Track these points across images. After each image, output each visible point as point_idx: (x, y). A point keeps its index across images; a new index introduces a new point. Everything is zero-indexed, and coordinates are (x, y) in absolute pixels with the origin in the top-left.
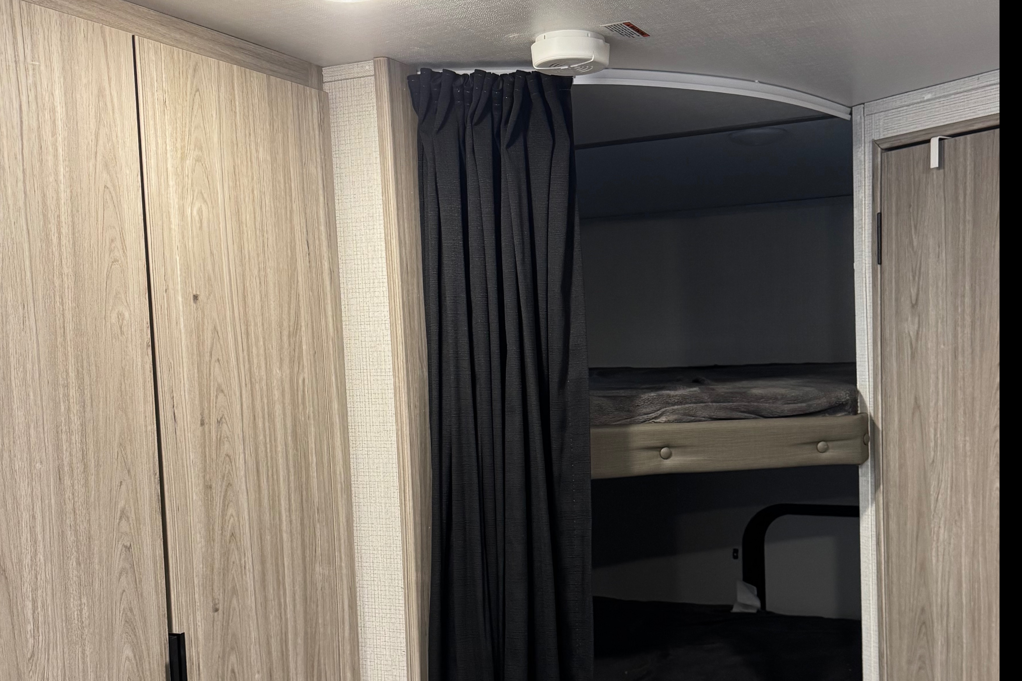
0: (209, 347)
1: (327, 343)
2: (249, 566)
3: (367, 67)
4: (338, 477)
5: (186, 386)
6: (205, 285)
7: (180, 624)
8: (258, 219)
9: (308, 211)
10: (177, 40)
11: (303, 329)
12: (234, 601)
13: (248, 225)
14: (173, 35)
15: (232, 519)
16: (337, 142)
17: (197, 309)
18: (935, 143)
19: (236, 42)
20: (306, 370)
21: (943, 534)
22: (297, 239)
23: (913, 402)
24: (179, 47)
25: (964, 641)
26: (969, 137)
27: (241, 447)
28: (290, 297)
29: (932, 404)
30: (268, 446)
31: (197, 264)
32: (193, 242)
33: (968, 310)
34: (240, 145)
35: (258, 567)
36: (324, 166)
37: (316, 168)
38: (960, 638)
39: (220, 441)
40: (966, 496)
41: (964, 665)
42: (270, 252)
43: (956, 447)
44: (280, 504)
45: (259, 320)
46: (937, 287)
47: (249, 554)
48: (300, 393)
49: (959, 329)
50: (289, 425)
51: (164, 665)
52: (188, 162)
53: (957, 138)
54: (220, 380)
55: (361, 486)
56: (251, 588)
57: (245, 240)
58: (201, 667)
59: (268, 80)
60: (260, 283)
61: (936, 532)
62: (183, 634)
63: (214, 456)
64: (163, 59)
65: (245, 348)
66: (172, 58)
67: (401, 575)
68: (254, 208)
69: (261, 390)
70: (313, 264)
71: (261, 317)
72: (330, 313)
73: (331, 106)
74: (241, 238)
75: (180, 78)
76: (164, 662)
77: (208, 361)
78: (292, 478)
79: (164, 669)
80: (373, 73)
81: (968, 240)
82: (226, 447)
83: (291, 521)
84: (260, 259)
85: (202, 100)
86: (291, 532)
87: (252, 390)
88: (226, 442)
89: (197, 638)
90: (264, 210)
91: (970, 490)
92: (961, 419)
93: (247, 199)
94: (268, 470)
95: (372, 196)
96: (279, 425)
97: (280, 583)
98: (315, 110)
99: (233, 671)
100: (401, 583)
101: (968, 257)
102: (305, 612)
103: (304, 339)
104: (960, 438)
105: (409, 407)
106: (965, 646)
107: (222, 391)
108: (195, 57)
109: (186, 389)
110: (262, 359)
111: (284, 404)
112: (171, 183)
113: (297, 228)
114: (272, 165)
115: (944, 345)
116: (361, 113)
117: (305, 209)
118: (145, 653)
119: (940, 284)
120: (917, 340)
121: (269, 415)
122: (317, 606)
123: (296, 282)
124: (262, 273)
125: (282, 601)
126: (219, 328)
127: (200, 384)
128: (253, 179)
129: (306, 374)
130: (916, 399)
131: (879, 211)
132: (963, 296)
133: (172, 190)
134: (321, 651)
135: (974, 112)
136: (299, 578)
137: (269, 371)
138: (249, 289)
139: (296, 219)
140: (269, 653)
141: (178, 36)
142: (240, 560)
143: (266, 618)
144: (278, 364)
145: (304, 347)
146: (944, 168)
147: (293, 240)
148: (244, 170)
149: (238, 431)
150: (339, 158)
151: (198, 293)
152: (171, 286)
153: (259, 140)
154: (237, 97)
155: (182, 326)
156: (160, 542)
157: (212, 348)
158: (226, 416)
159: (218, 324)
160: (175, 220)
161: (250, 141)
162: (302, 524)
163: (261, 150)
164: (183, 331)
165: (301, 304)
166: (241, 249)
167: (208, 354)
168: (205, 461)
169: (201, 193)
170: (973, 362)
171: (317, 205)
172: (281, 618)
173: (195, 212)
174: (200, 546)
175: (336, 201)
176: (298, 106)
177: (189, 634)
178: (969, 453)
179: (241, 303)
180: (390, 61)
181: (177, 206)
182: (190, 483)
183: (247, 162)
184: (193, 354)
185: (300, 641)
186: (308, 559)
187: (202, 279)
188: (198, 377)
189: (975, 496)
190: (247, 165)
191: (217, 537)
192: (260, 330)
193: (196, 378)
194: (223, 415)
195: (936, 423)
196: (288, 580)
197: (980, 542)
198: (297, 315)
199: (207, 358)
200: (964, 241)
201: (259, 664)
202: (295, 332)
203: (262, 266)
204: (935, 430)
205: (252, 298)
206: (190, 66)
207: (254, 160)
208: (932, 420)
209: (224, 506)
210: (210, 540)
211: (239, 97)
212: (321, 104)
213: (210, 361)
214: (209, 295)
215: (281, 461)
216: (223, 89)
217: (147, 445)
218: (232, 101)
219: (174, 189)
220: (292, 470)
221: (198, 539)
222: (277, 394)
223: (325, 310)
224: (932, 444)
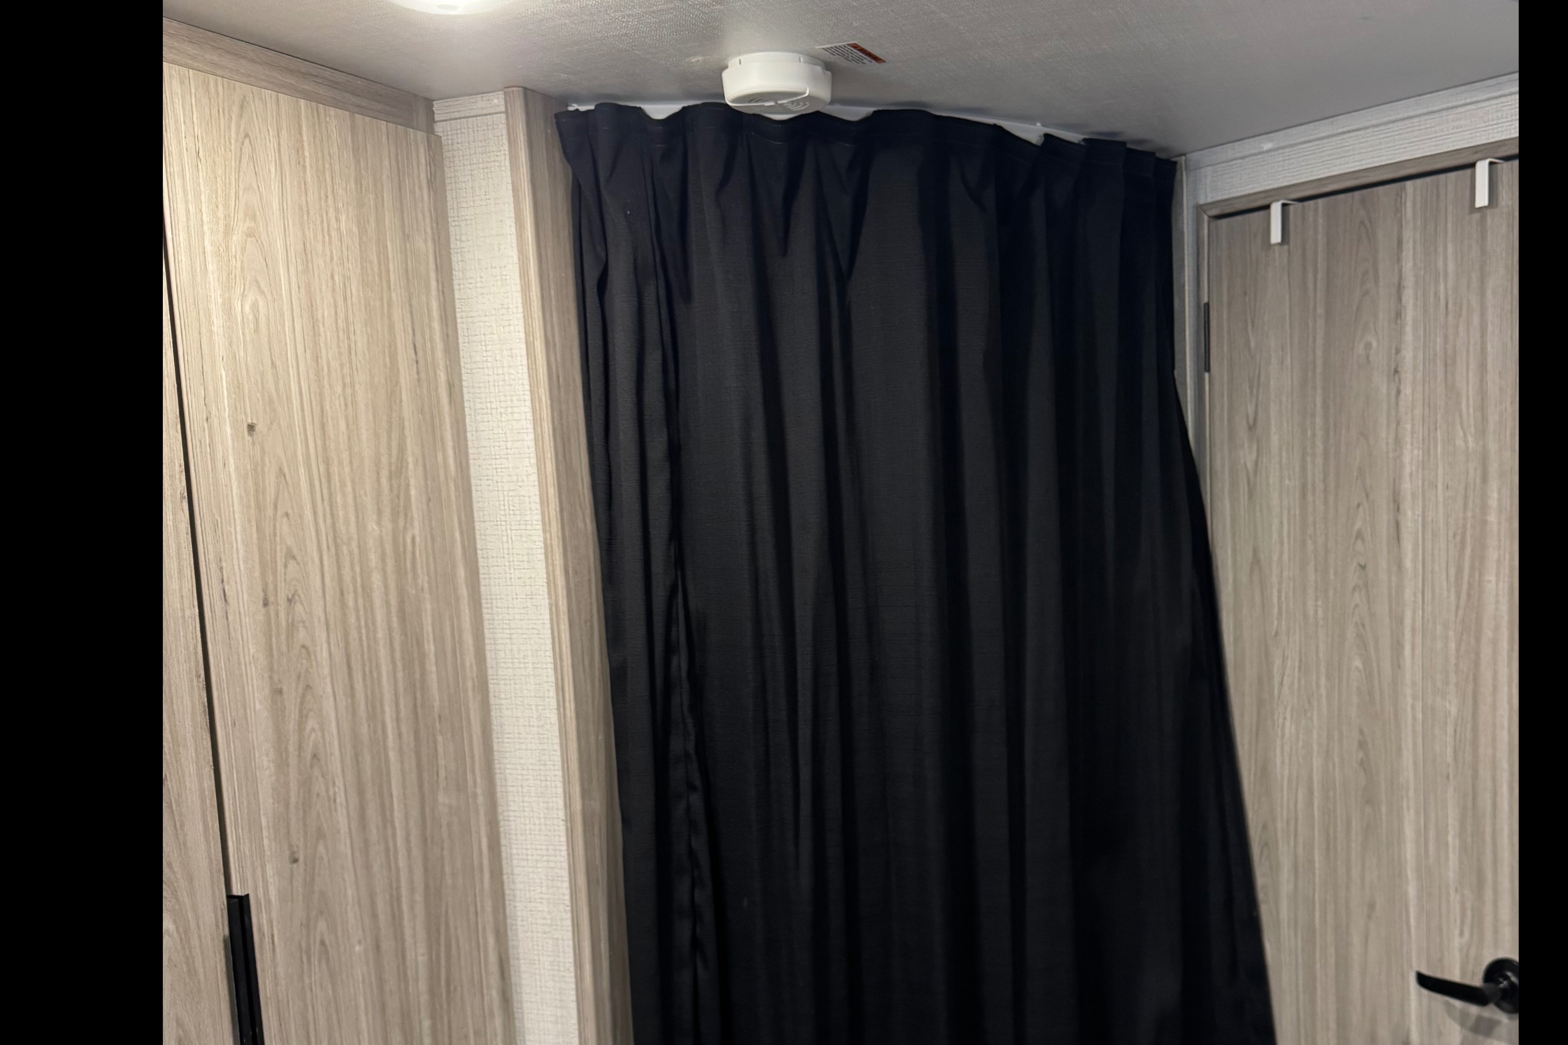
0: (273, 496)
1: (447, 484)
2: (341, 799)
3: (496, 101)
4: (468, 670)
5: (241, 552)
6: (265, 409)
7: (243, 881)
8: (341, 315)
9: (414, 302)
10: (214, 64)
11: (411, 466)
12: (321, 848)
13: (326, 325)
14: (208, 56)
15: (313, 736)
16: (455, 203)
17: (253, 443)
18: (1276, 210)
19: (304, 67)
20: (416, 524)
21: (1289, 728)
22: (398, 342)
23: (1250, 554)
24: (219, 73)
25: (1317, 865)
26: (1320, 201)
27: (324, 635)
28: (390, 423)
29: (1275, 558)
30: (364, 631)
31: (252, 379)
32: (245, 351)
33: (1319, 433)
34: (311, 213)
35: (354, 800)
36: (436, 238)
37: (426, 241)
38: (1311, 862)
39: (292, 627)
40: (1318, 679)
41: (1317, 896)
42: (360, 361)
43: (1305, 616)
44: (383, 712)
45: (345, 456)
46: (1281, 403)
47: (339, 783)
48: (409, 556)
49: (1309, 459)
50: (394, 602)
51: (221, 939)
52: (235, 238)
53: (1307, 203)
54: (290, 541)
55: (502, 682)
56: (344, 830)
57: (322, 345)
58: (276, 939)
59: (353, 120)
60: (346, 405)
61: (1280, 725)
62: (248, 896)
63: (284, 648)
64: (193, 91)
65: (326, 496)
66: (208, 90)
67: (561, 802)
68: (335, 301)
69: (351, 553)
70: (423, 375)
71: (347, 453)
72: (449, 444)
73: (446, 154)
74: (316, 343)
75: (219, 119)
76: (222, 935)
77: (272, 515)
78: (400, 675)
79: (222, 945)
80: (503, 109)
81: (1320, 341)
82: (302, 635)
83: (400, 735)
84: (344, 371)
85: (253, 150)
86: (401, 749)
87: (337, 554)
88: (301, 629)
89: (268, 901)
90: (349, 303)
91: (1323, 669)
92: (1312, 577)
93: (324, 287)
94: (364, 665)
95: (506, 280)
96: (378, 602)
97: (386, 820)
98: (423, 161)
99: (323, 943)
100: (562, 814)
101: (1319, 362)
102: (426, 859)
103: (412, 481)
104: (1310, 603)
105: (566, 572)
106: (1317, 872)
107: (294, 558)
108: (241, 89)
109: (241, 556)
110: (351, 509)
111: (384, 571)
112: (210, 267)
113: (399, 326)
114: (360, 239)
115: (1290, 480)
116: (488, 165)
117: (410, 300)
118: (193, 925)
119: (1284, 399)
120: (1255, 473)
121: (364, 588)
122: (442, 849)
123: (398, 402)
124: (349, 391)
125: (391, 845)
126: (286, 470)
127: (260, 548)
128: (332, 259)
129: (417, 529)
130: (1255, 551)
131: (1206, 300)
132: (1313, 415)
133: (212, 277)
134: (450, 911)
135: (1328, 168)
136: (415, 813)
137: (361, 526)
138: (329, 414)
139: (397, 315)
140: (374, 916)
141: (216, 58)
142: (327, 790)
143: (368, 867)
144: (375, 517)
145: (413, 492)
146: (1288, 243)
147: (393, 344)
148: (320, 247)
149: (318, 611)
150: (460, 226)
151: (255, 421)
152: (214, 412)
153: (340, 205)
154: (306, 144)
155: (232, 468)
156: (209, 771)
157: (277, 498)
158: (300, 592)
159: (285, 464)
160: (218, 322)
161: (327, 206)
162: (417, 738)
163: (343, 218)
164: (233, 475)
165: (407, 432)
166: (317, 358)
167: (272, 506)
168: (272, 656)
169: (257, 281)
170: (1326, 502)
171: (428, 294)
172: (390, 868)
173: (247, 308)
174: (267, 772)
175: (456, 287)
176: (397, 155)
177: (257, 896)
178: (1321, 623)
179: (318, 433)
180: (528, 93)
181: (220, 301)
182: (250, 688)
183: (323, 236)
184: (249, 507)
185: (419, 898)
186: (426, 785)
187: (261, 403)
188: (258, 539)
189: (1328, 679)
190: (324, 241)
191: (293, 761)
192: (347, 470)
193: (255, 540)
194: (296, 591)
195: (1280, 583)
196: (398, 815)
197: (1336, 738)
198: (402, 449)
199: (270, 512)
200: (1314, 342)
201: (360, 931)
202: (398, 471)
203: (348, 380)
204: (1279, 592)
205: (334, 426)
206: (234, 101)
207: (334, 233)
208: (1275, 579)
209: (301, 716)
210: (282, 764)
211: (309, 144)
212: (431, 153)
213: (275, 516)
214: (271, 423)
215: (383, 652)
216: (284, 133)
217: (185, 637)
218: (299, 150)
219: (216, 275)
220: (399, 664)
221: (265, 764)
222: (373, 559)
223: (442, 439)
224: (1276, 611)
